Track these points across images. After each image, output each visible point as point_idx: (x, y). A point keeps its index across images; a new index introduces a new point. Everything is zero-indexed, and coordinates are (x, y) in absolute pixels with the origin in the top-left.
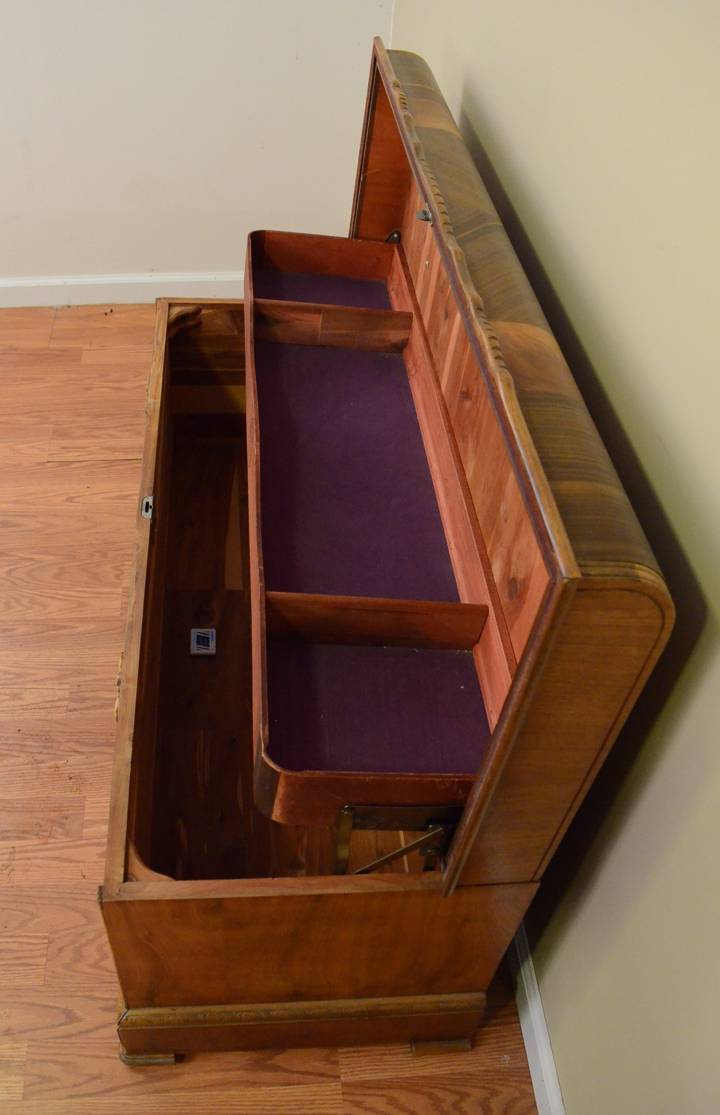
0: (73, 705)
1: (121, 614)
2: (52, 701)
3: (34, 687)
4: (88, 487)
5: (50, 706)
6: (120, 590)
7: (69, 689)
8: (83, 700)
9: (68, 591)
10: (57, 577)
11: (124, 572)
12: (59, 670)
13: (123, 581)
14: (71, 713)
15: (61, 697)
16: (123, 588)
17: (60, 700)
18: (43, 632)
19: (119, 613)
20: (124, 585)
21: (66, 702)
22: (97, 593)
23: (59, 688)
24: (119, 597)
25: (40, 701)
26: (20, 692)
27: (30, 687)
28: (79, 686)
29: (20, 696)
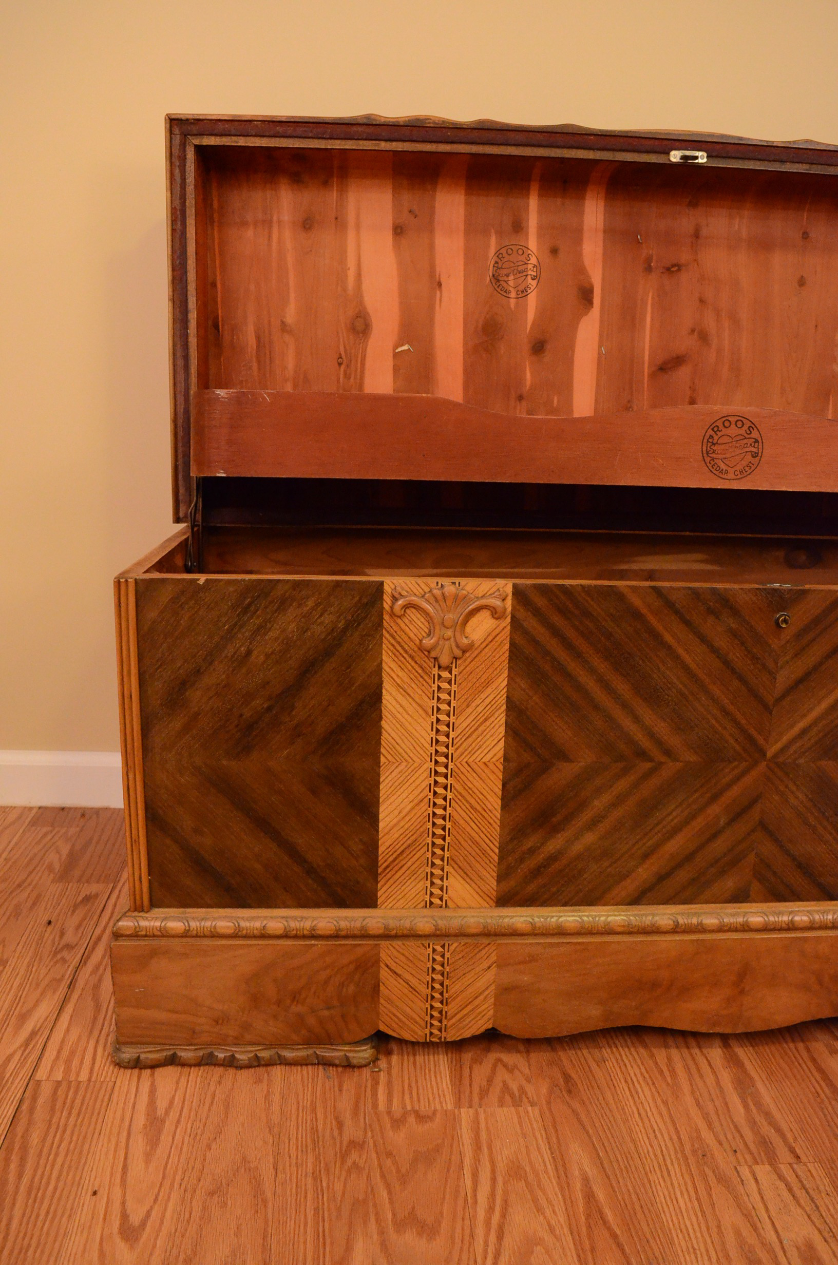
0: (784, 1154)
1: (532, 1104)
2: (790, 1190)
3: (768, 1226)
4: (95, 1193)
5: (804, 1191)
6: (466, 1114)
7: (750, 1167)
8: (764, 1143)
9: (476, 1202)
10: (428, 1230)
11: (409, 1108)
12: (709, 1189)
13: (438, 1107)
14: (804, 1158)
15: (775, 1177)
16: (458, 1103)
17: (781, 1177)
18: (614, 1236)
19: (530, 1108)
20: (450, 1107)
21: (782, 1166)
22: (478, 1147)
23: (752, 1182)
24: (485, 1112)
25: (799, 1211)
26: (795, 1249)
27: (772, 1233)
28: (735, 1151)
29: (803, 1248)
